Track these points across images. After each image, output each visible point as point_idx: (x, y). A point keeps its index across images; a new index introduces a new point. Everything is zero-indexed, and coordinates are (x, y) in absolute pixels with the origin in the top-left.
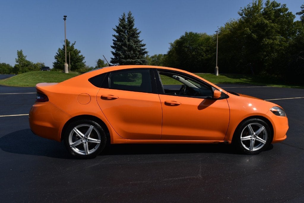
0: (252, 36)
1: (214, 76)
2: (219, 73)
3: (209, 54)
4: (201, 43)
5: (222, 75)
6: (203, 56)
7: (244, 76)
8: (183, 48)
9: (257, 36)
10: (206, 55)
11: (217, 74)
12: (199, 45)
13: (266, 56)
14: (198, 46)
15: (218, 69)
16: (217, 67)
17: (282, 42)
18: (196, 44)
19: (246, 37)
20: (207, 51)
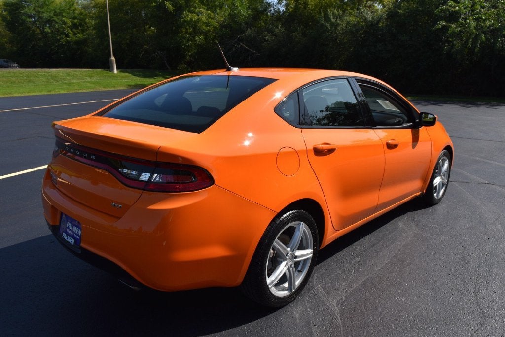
0: (165, 5)
1: (110, 74)
2: (118, 68)
3: (79, 33)
4: (59, 9)
5: (123, 72)
6: (67, 36)
7: (157, 73)
8: (24, 17)
9: (173, 6)
10: (75, 34)
11: (115, 71)
12: (56, 14)
13: (188, 40)
14: (54, 15)
15: (115, 62)
16: (113, 58)
17: (210, 20)
18: (49, 11)
19: (155, 6)
20: (74, 26)
